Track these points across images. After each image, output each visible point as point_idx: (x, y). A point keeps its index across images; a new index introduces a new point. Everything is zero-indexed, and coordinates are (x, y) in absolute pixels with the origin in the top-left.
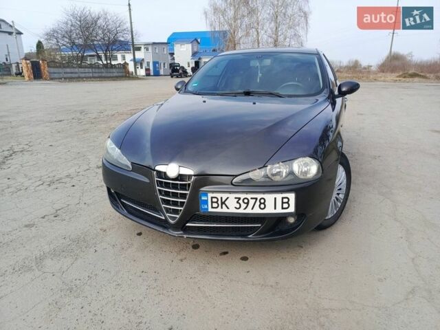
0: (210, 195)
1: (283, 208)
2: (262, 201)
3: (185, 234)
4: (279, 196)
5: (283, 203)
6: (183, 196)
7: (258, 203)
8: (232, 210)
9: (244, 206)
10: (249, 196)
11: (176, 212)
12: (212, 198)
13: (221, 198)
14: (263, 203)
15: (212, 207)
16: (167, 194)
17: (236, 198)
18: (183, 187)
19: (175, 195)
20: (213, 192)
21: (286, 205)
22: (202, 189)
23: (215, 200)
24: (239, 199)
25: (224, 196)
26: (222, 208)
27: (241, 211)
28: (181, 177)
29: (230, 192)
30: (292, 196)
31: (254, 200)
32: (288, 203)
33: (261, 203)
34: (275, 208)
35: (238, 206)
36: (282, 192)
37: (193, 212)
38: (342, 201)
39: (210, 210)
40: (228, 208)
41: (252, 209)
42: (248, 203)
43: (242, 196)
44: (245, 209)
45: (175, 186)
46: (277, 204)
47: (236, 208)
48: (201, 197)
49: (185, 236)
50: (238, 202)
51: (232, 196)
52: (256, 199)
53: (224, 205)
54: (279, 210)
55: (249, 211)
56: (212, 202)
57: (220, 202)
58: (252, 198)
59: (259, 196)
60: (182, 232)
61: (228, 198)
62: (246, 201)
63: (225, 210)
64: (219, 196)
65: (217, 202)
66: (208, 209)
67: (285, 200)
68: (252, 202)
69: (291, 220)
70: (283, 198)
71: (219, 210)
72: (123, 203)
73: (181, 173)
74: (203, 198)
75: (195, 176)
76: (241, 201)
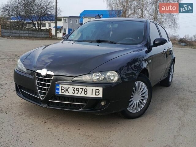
0: (61, 86)
1: (96, 95)
2: (86, 90)
3: (48, 106)
4: (94, 88)
5: (96, 92)
6: (48, 86)
7: (83, 91)
8: (71, 94)
9: (77, 92)
10: (79, 87)
11: (44, 94)
12: (61, 87)
13: (66, 87)
14: (86, 91)
15: (61, 92)
16: (41, 84)
17: (73, 88)
18: (49, 81)
19: (45, 85)
20: (62, 84)
21: (97, 94)
22: (57, 82)
23: (63, 88)
24: (75, 88)
25: (68, 86)
26: (66, 93)
27: (75, 95)
28: (48, 76)
29: (70, 85)
30: (101, 89)
31: (82, 89)
32: (98, 92)
33: (85, 91)
34: (92, 95)
35: (74, 92)
36: (96, 87)
37: (52, 94)
38: (145, 104)
39: (60, 93)
40: (69, 93)
41: (81, 94)
42: (78, 91)
43: (76, 87)
44: (77, 94)
45: (45, 81)
46: (93, 93)
47: (73, 93)
48: (56, 87)
49: (48, 107)
50: (74, 90)
51: (71, 87)
52: (83, 89)
53: (67, 91)
54: (94, 96)
55: (79, 95)
56: (61, 89)
57: (65, 90)
58: (80, 88)
59: (84, 88)
60: (46, 105)
61: (69, 88)
62: (78, 90)
63: (67, 94)
64: (65, 86)
65: (64, 89)
66: (59, 93)
67: (97, 91)
68: (81, 90)
69: (103, 103)
70: (96, 90)
71: (64, 94)
72: (21, 91)
73: (48, 73)
74: (57, 87)
75: (54, 75)
76: (75, 90)
